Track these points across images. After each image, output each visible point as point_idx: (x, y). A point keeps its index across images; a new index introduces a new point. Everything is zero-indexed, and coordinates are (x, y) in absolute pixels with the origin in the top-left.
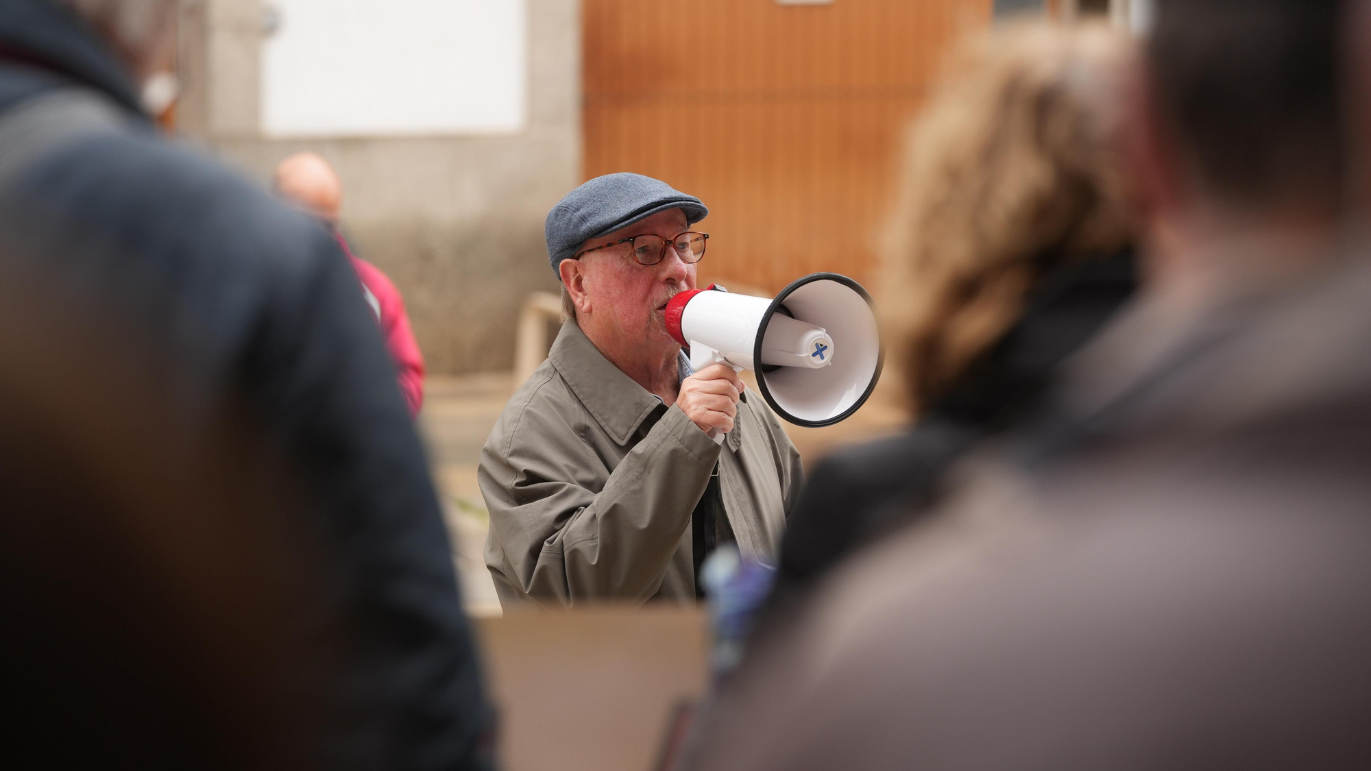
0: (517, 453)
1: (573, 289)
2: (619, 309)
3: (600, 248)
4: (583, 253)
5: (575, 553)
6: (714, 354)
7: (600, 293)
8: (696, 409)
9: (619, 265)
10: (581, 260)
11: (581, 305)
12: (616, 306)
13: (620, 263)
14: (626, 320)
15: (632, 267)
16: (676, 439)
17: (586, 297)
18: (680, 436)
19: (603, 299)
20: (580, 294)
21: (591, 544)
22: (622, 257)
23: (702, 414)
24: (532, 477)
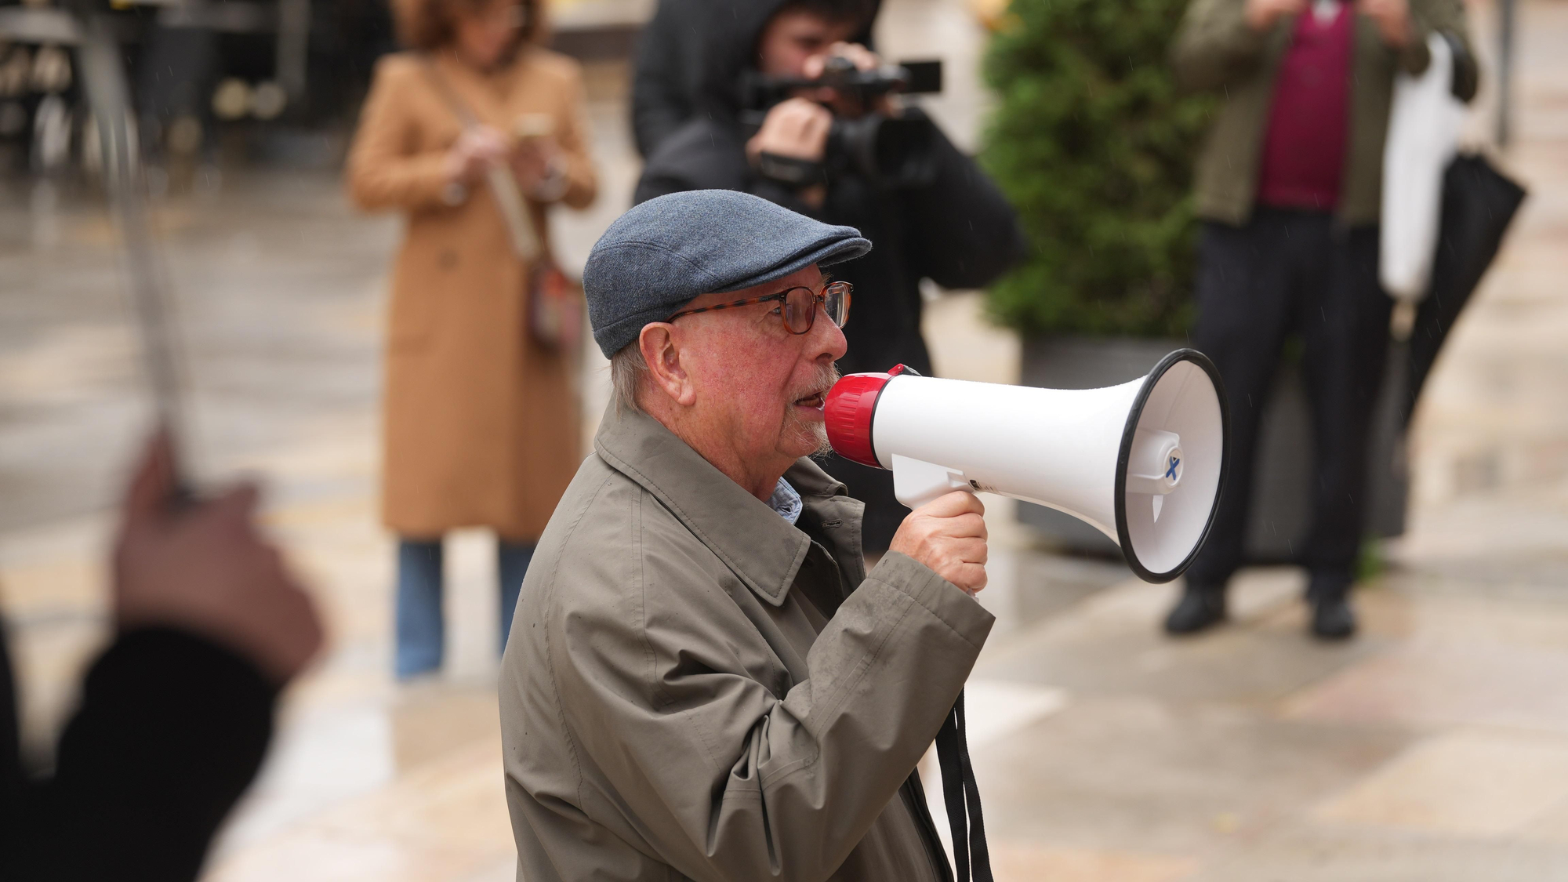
0: (657, 621)
1: (661, 368)
2: (744, 401)
3: (719, 308)
4: (683, 314)
5: (786, 791)
6: (951, 476)
7: (715, 375)
8: (950, 564)
9: (751, 334)
10: (677, 324)
11: (678, 393)
12: (742, 396)
13: (751, 331)
14: (756, 417)
15: (771, 338)
16: (927, 611)
17: (685, 381)
18: (934, 605)
19: (719, 385)
20: (675, 376)
21: (807, 777)
22: (753, 322)
23: (960, 570)
24: (691, 664)
